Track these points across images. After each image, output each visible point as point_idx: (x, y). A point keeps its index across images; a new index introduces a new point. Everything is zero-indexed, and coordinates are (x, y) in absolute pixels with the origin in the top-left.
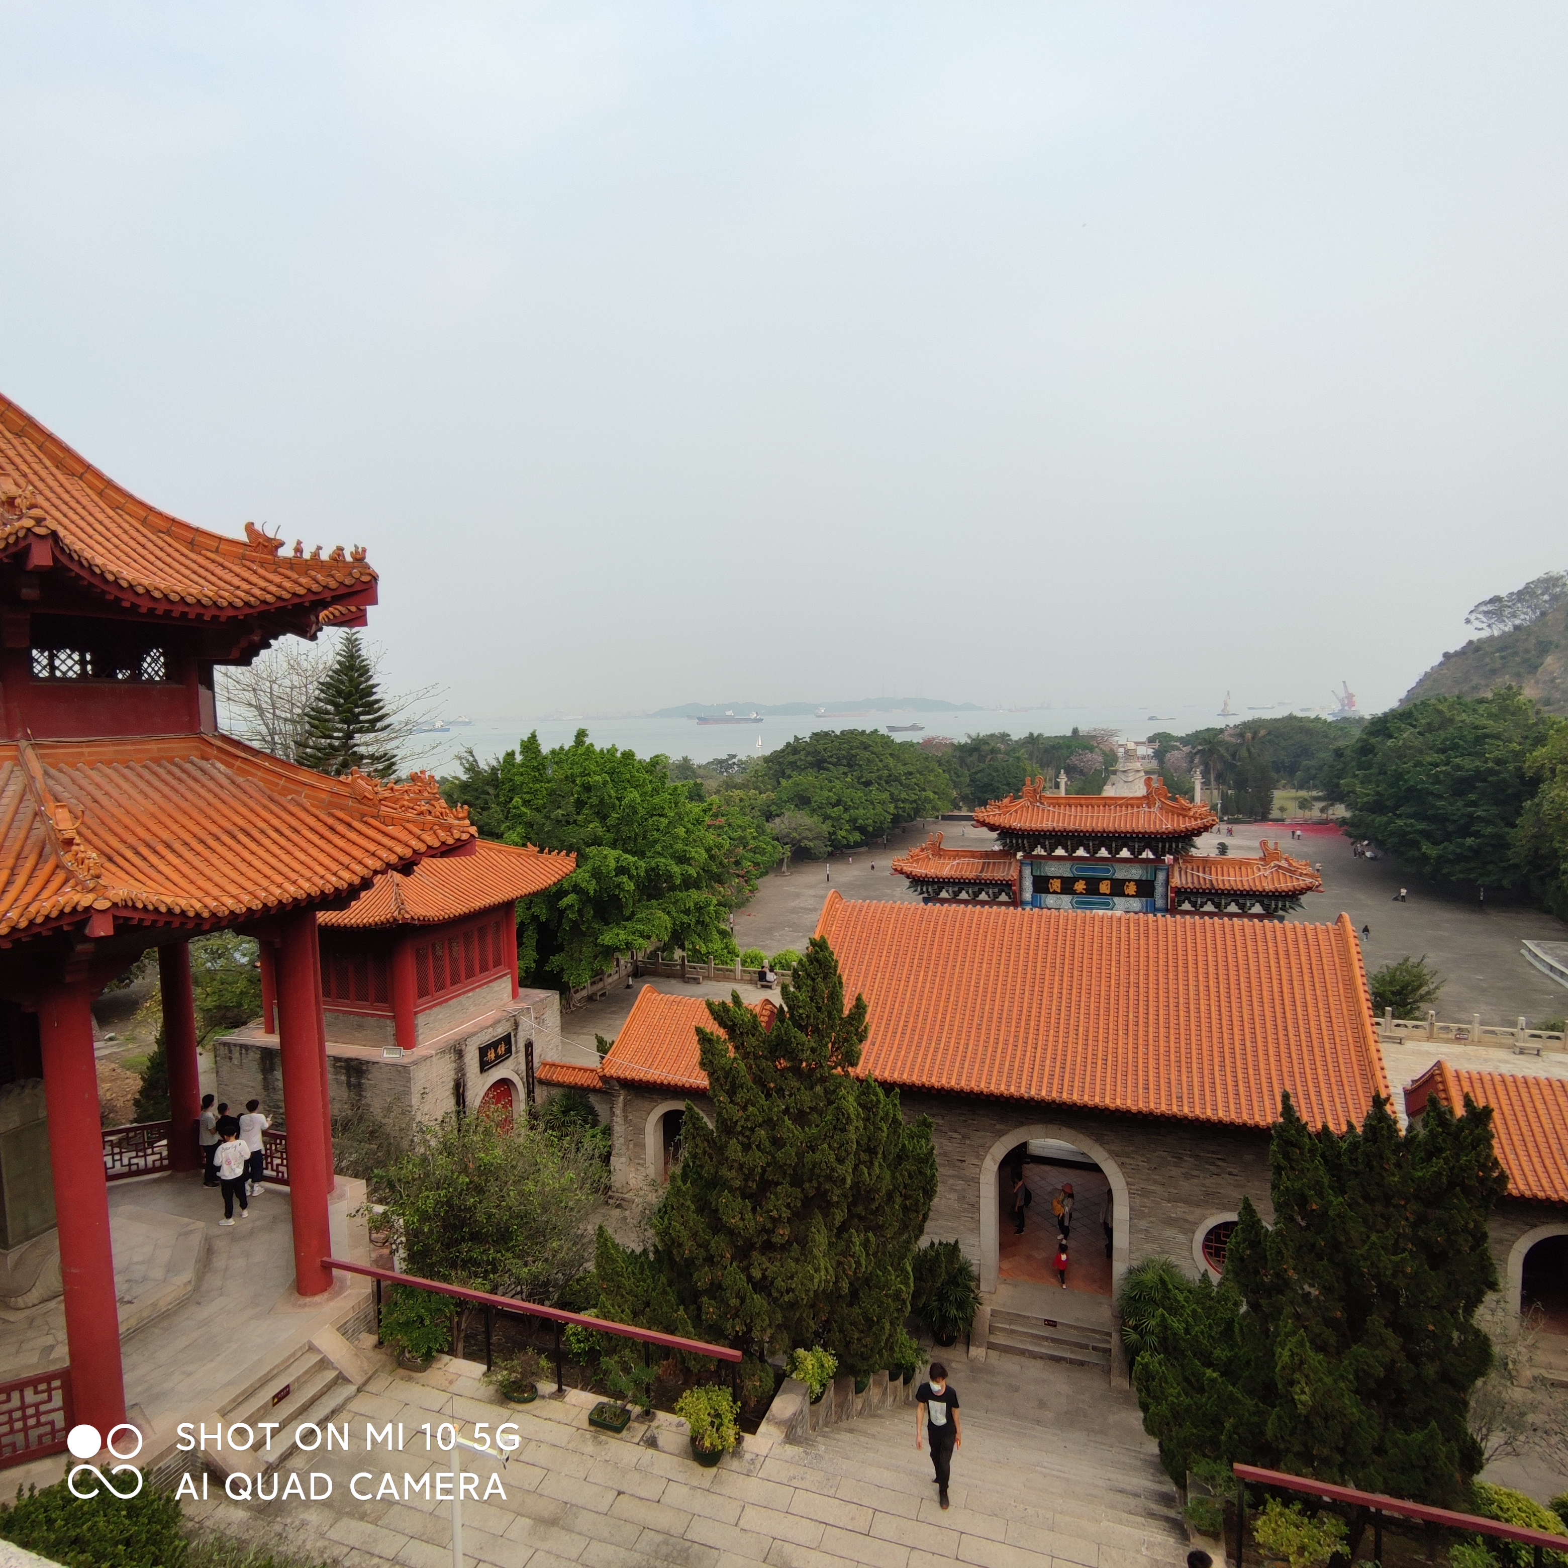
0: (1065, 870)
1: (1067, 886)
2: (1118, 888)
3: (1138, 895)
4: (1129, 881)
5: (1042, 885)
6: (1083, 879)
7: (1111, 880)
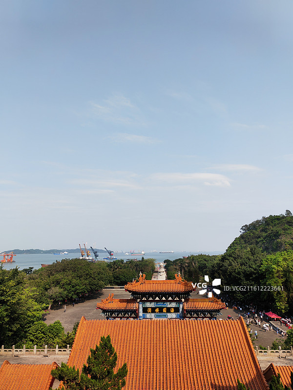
0: (153, 305)
1: (153, 310)
2: (169, 310)
3: (175, 312)
4: (172, 308)
5: (145, 310)
6: (158, 308)
7: (166, 308)
